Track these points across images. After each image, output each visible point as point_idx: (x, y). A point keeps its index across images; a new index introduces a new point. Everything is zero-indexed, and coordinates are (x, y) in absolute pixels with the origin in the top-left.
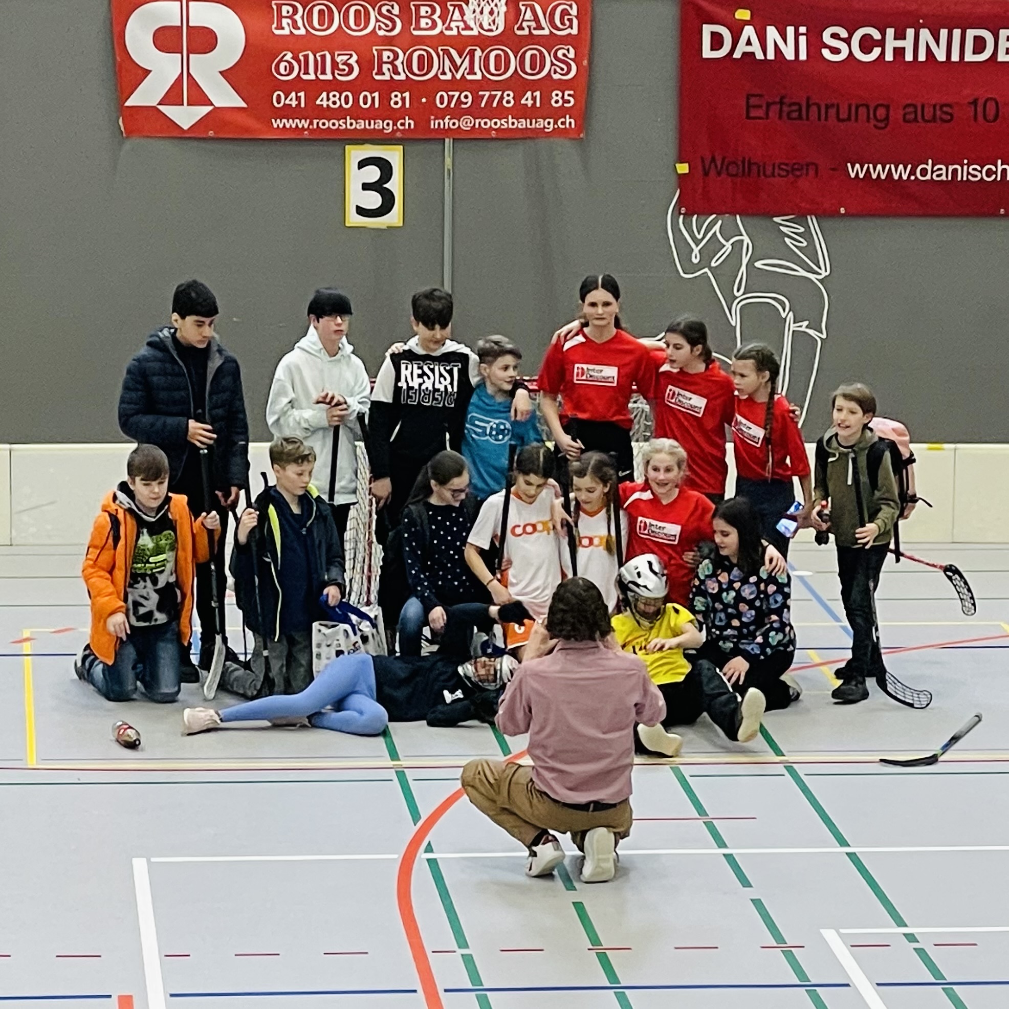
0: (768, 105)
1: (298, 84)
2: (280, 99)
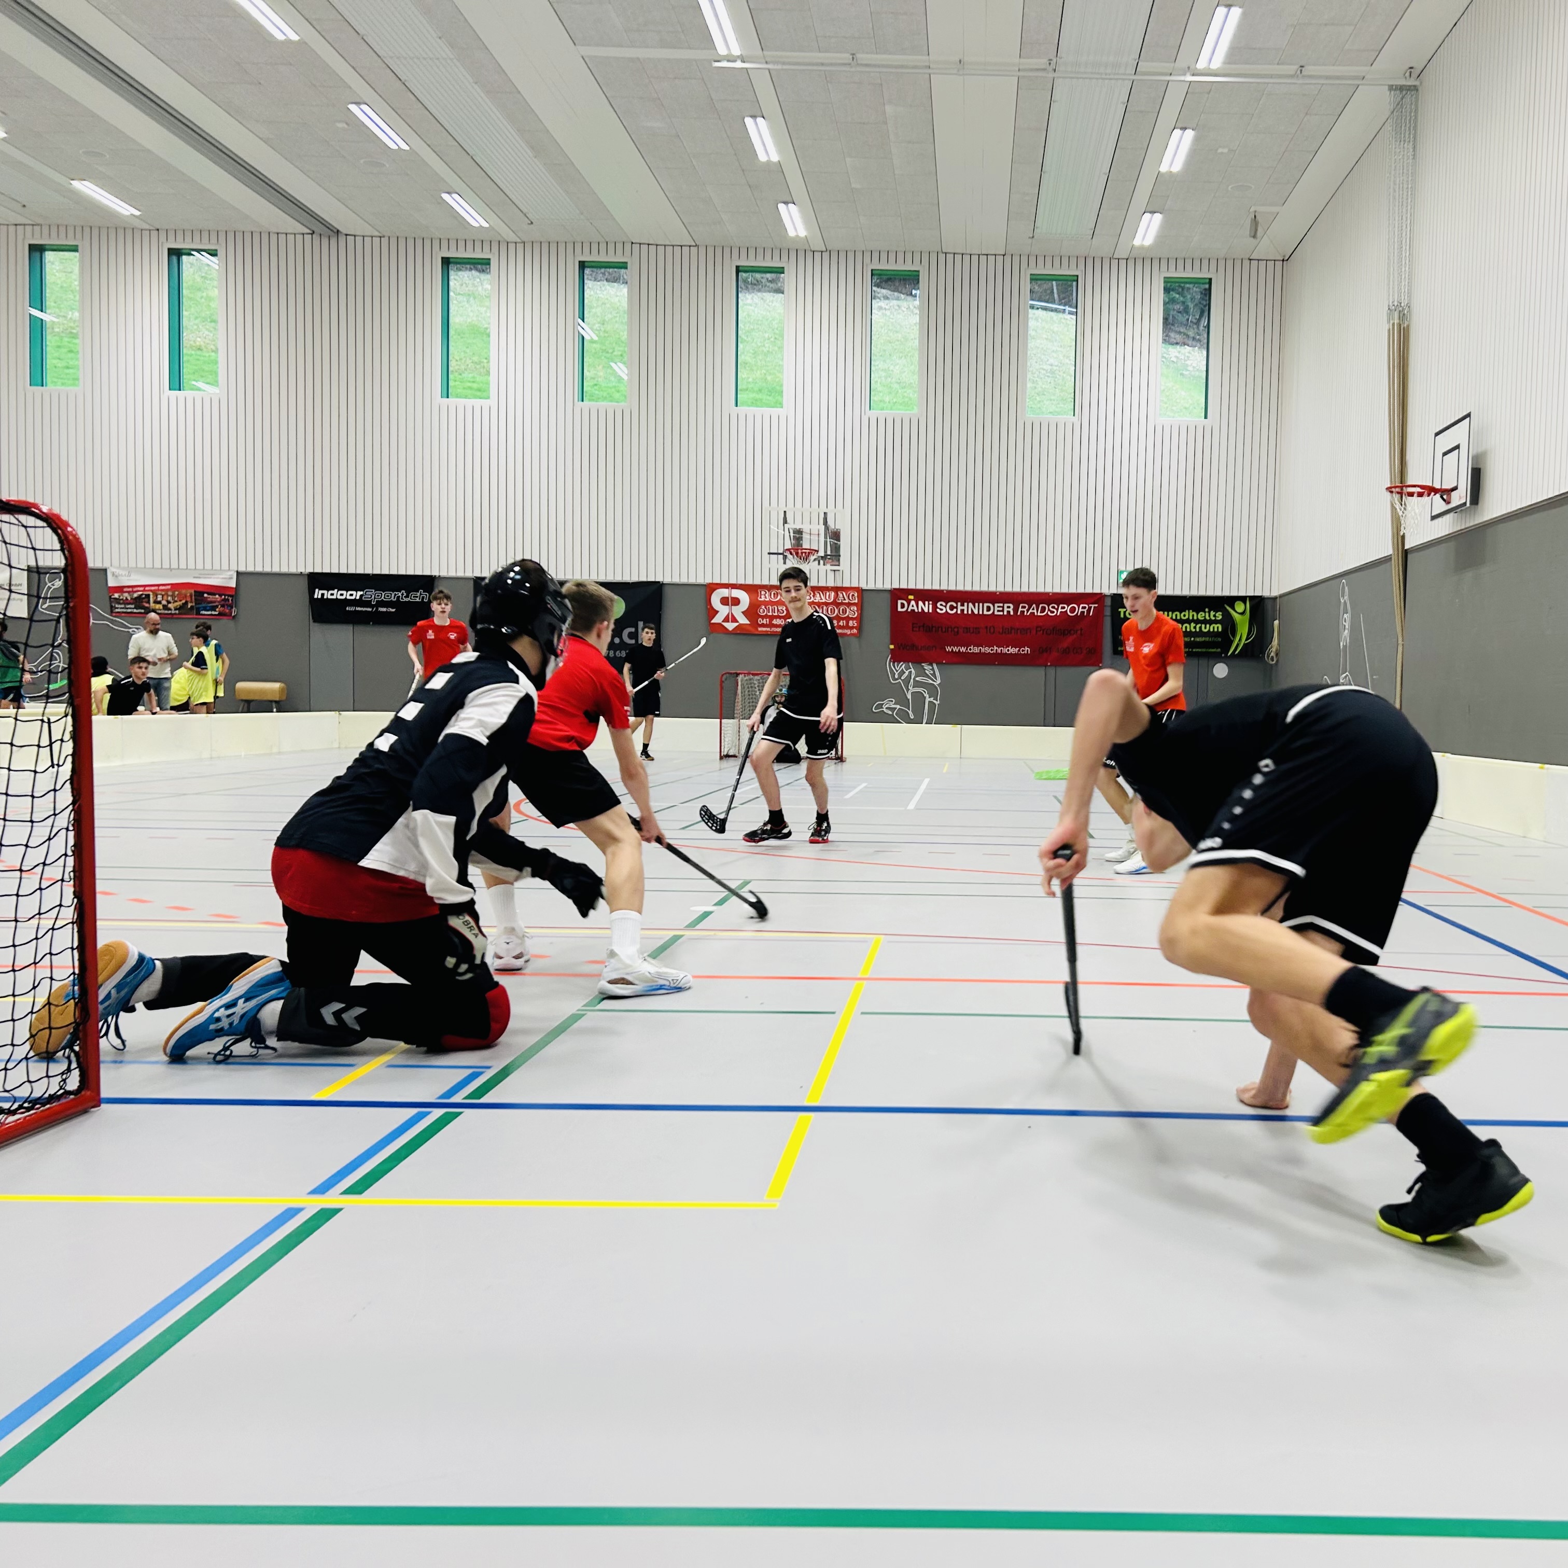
0: (919, 627)
1: (766, 616)
2: (760, 621)
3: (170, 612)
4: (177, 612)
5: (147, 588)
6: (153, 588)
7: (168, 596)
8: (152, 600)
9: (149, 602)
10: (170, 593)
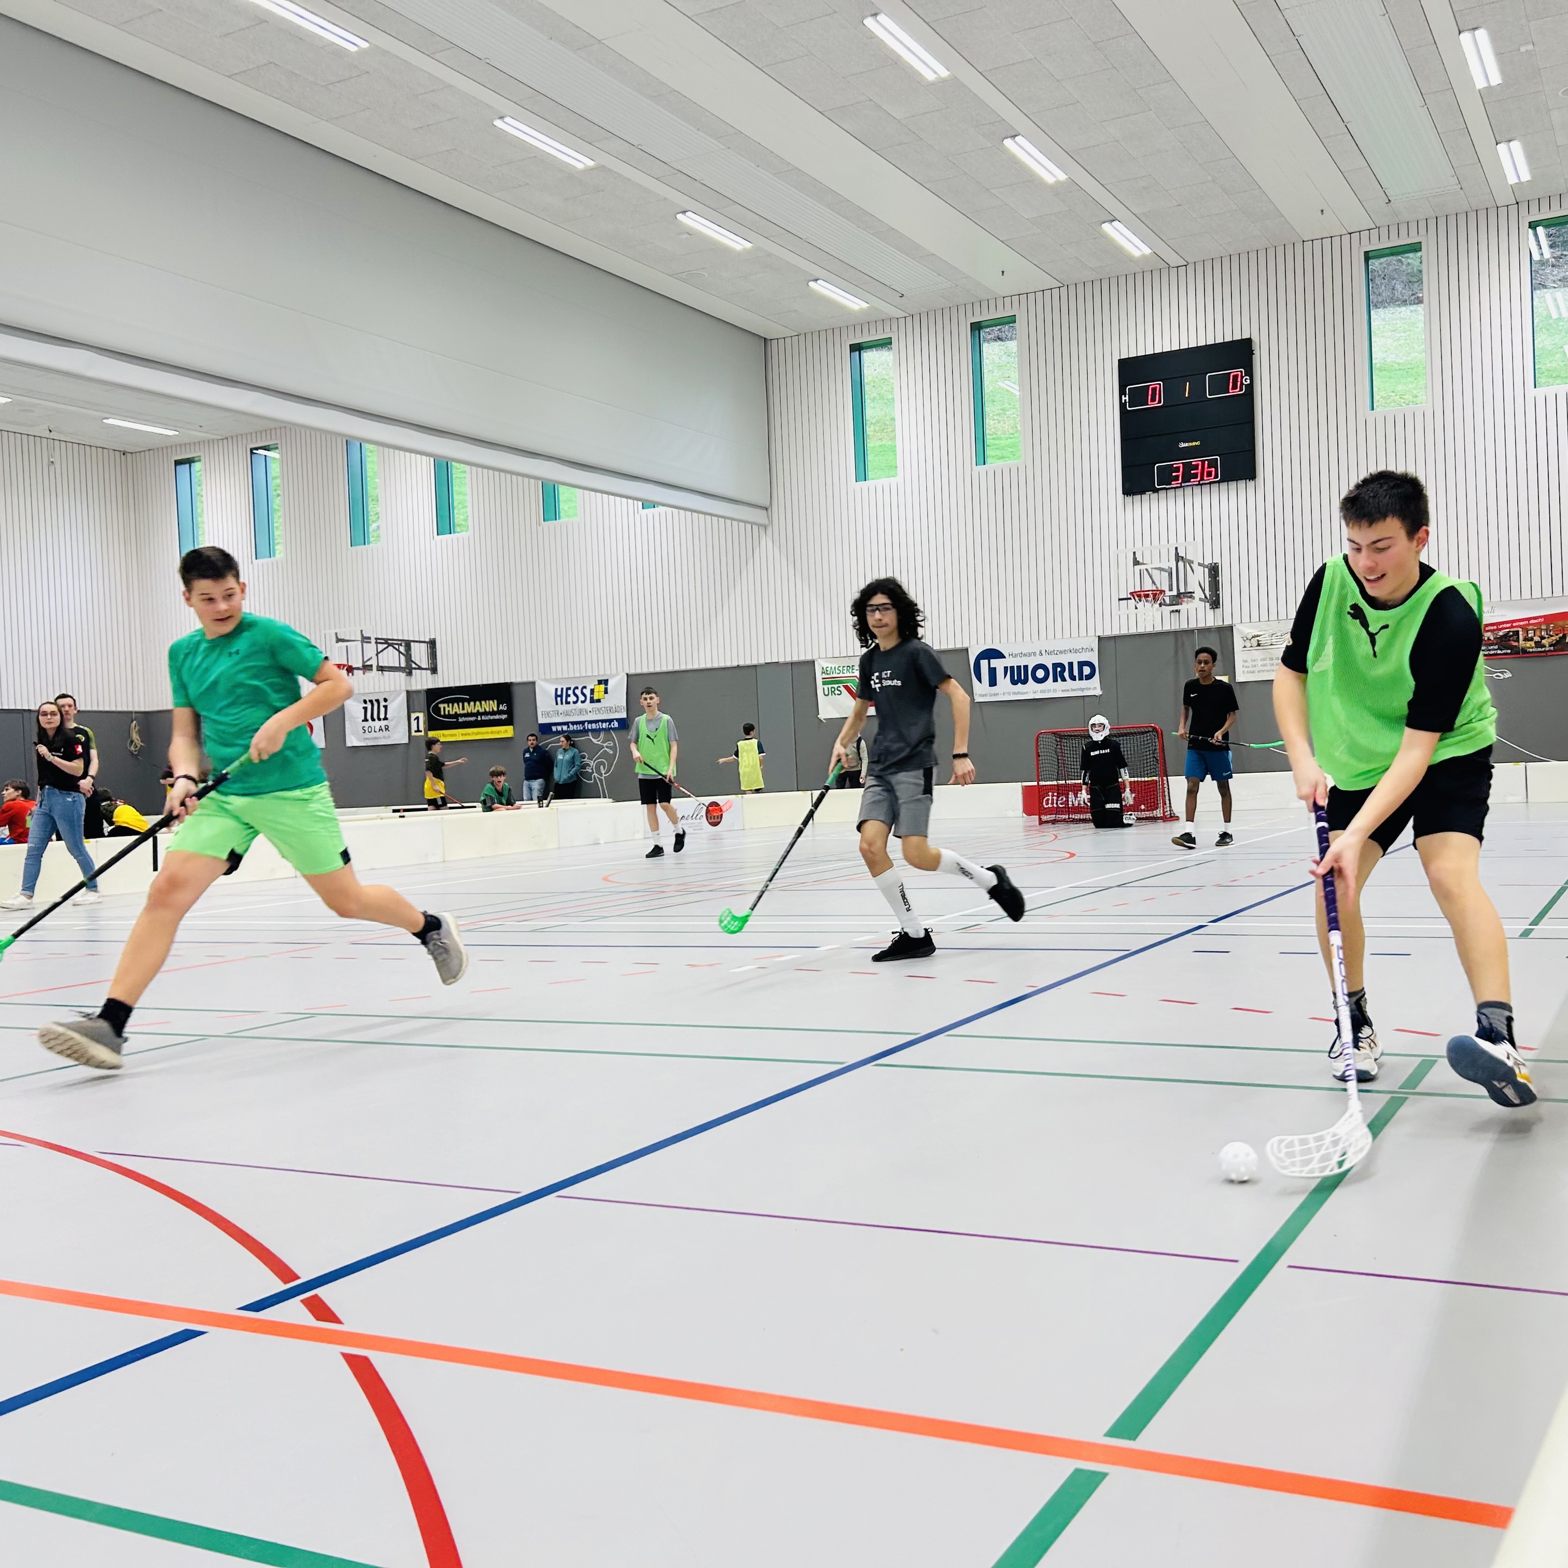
3: (1543, 649)
4: (1552, 648)
5: (1514, 624)
6: (1521, 623)
7: (1541, 630)
8: (1521, 637)
9: (1518, 640)
10: (1543, 627)
